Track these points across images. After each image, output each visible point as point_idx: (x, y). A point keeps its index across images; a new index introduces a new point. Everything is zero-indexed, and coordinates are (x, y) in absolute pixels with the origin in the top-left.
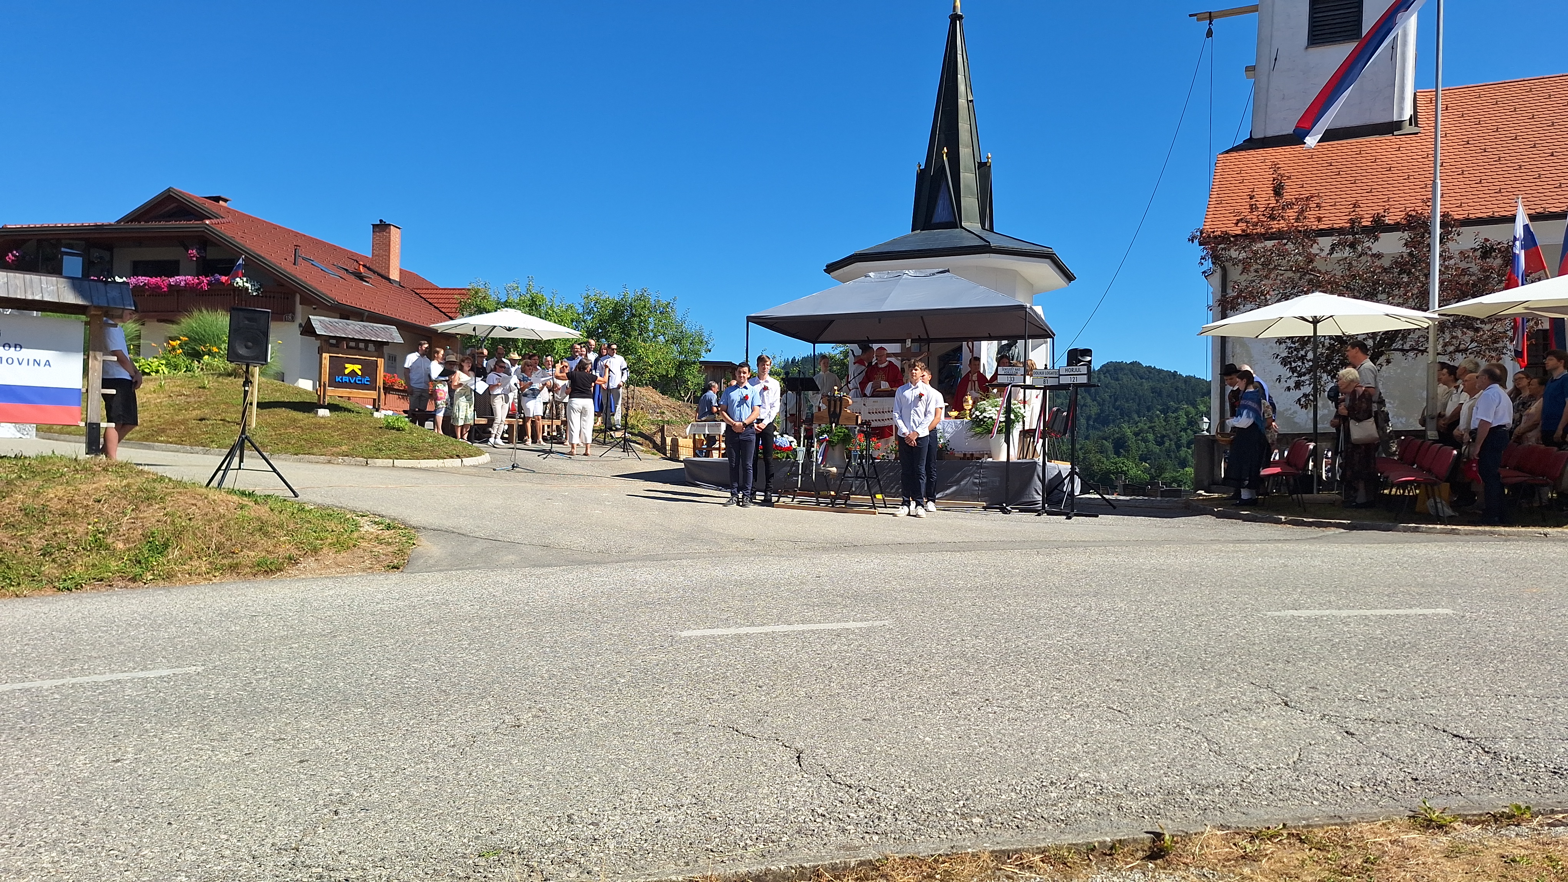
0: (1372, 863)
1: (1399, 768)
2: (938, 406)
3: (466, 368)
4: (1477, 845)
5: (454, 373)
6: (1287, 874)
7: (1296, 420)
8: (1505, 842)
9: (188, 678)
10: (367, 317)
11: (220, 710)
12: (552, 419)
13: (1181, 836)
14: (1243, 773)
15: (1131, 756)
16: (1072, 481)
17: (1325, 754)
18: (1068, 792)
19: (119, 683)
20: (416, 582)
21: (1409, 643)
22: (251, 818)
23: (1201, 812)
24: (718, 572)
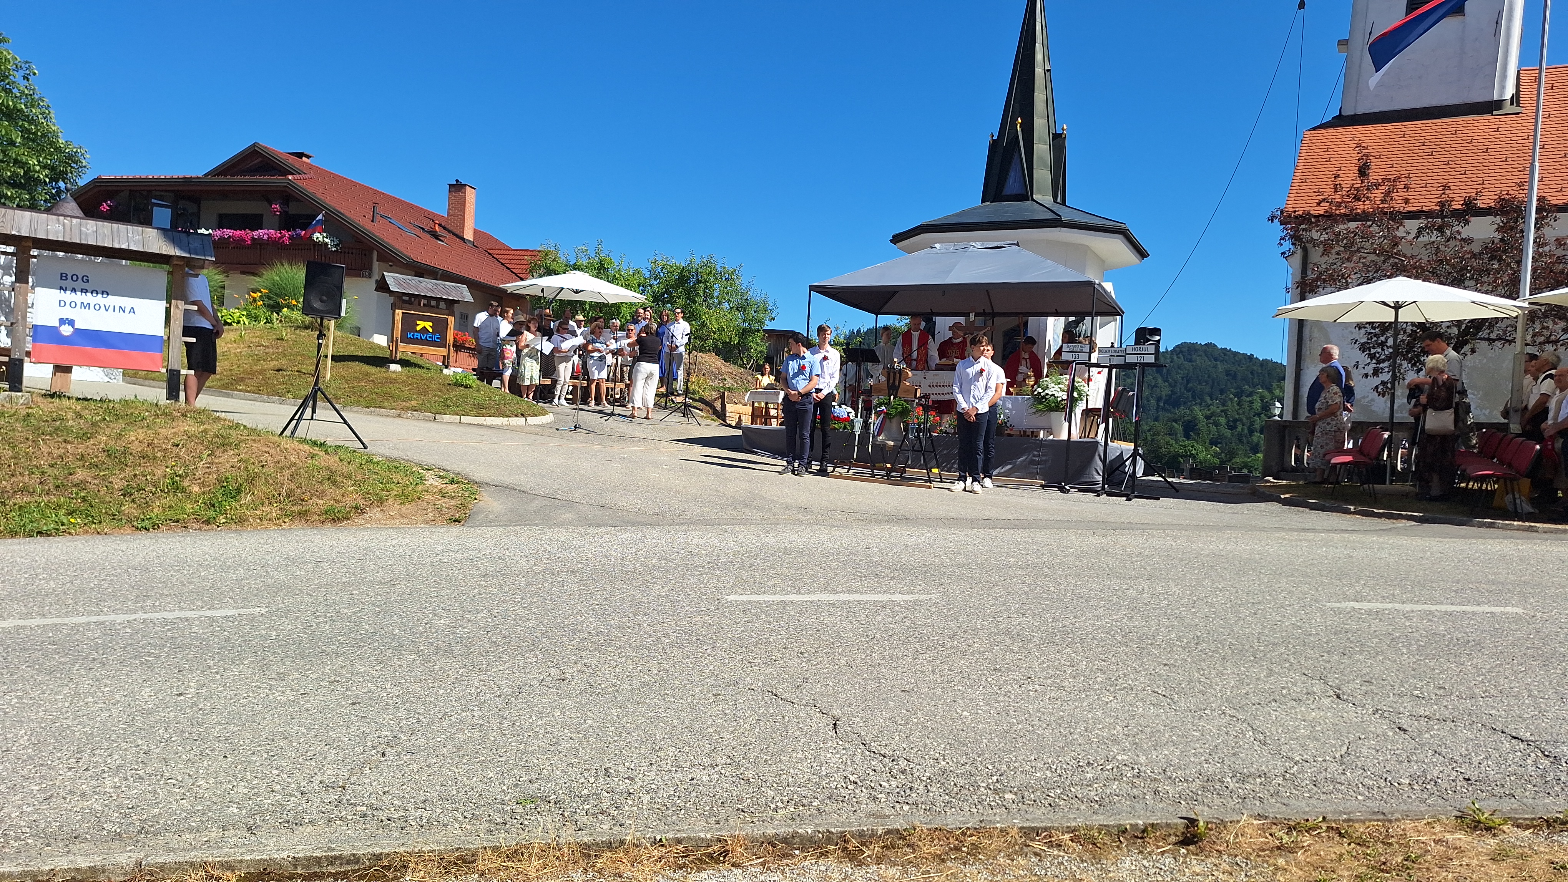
0: (1413, 862)
1: (1451, 767)
2: (999, 382)
3: (533, 329)
4: (1526, 850)
5: (522, 333)
6: (1322, 868)
7: (1373, 408)
8: (1556, 848)
9: (252, 619)
10: (442, 275)
11: (280, 651)
12: (615, 382)
13: (1215, 823)
14: (1287, 764)
15: (1172, 741)
16: (1134, 463)
17: (1375, 749)
18: (1104, 773)
19: (187, 620)
20: (475, 536)
21: (1474, 641)
22: (302, 755)
23: (1240, 800)
24: (770, 539)
